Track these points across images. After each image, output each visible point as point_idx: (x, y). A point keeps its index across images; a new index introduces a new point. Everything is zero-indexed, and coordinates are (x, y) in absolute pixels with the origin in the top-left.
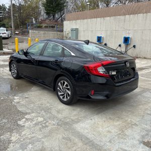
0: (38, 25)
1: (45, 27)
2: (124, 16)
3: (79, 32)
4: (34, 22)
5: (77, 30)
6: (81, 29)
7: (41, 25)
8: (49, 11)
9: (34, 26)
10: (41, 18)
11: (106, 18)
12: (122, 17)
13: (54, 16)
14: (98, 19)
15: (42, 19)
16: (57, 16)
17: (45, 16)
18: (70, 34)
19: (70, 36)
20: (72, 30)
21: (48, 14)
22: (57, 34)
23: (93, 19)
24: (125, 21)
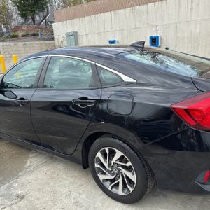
0: (11, 34)
1: (23, 36)
2: (146, 6)
3: (80, 37)
4: (4, 30)
5: (75, 35)
6: (82, 33)
7: (16, 34)
8: (24, 12)
9: (6, 35)
10: (13, 24)
11: (117, 11)
12: (143, 8)
13: (33, 19)
14: (106, 14)
15: (17, 25)
16: (37, 18)
17: (20, 20)
18: (66, 42)
19: (66, 45)
20: (68, 35)
21: (23, 16)
22: (46, 44)
23: (99, 15)
24: (148, 14)
